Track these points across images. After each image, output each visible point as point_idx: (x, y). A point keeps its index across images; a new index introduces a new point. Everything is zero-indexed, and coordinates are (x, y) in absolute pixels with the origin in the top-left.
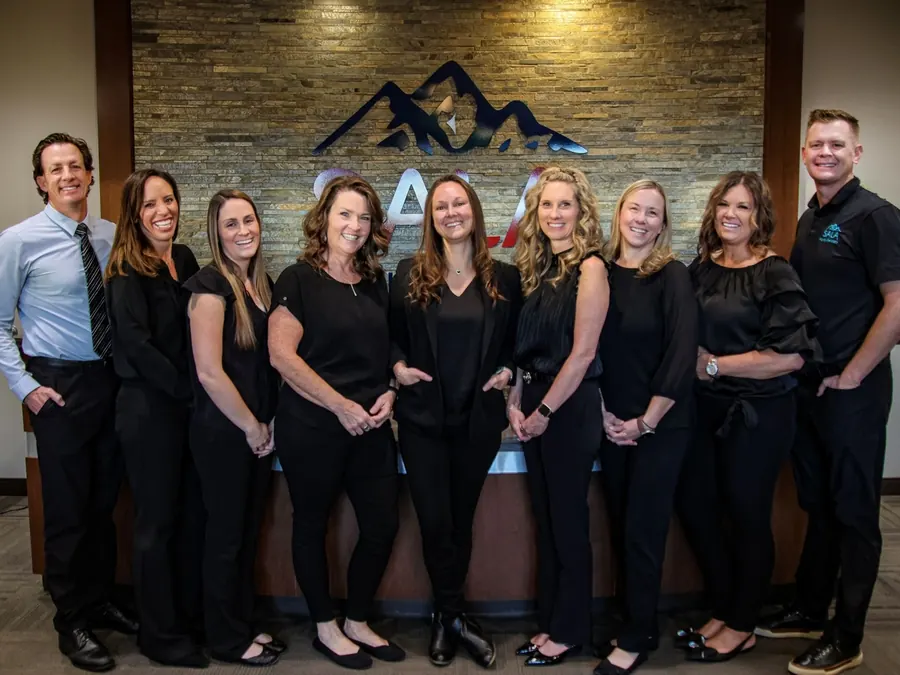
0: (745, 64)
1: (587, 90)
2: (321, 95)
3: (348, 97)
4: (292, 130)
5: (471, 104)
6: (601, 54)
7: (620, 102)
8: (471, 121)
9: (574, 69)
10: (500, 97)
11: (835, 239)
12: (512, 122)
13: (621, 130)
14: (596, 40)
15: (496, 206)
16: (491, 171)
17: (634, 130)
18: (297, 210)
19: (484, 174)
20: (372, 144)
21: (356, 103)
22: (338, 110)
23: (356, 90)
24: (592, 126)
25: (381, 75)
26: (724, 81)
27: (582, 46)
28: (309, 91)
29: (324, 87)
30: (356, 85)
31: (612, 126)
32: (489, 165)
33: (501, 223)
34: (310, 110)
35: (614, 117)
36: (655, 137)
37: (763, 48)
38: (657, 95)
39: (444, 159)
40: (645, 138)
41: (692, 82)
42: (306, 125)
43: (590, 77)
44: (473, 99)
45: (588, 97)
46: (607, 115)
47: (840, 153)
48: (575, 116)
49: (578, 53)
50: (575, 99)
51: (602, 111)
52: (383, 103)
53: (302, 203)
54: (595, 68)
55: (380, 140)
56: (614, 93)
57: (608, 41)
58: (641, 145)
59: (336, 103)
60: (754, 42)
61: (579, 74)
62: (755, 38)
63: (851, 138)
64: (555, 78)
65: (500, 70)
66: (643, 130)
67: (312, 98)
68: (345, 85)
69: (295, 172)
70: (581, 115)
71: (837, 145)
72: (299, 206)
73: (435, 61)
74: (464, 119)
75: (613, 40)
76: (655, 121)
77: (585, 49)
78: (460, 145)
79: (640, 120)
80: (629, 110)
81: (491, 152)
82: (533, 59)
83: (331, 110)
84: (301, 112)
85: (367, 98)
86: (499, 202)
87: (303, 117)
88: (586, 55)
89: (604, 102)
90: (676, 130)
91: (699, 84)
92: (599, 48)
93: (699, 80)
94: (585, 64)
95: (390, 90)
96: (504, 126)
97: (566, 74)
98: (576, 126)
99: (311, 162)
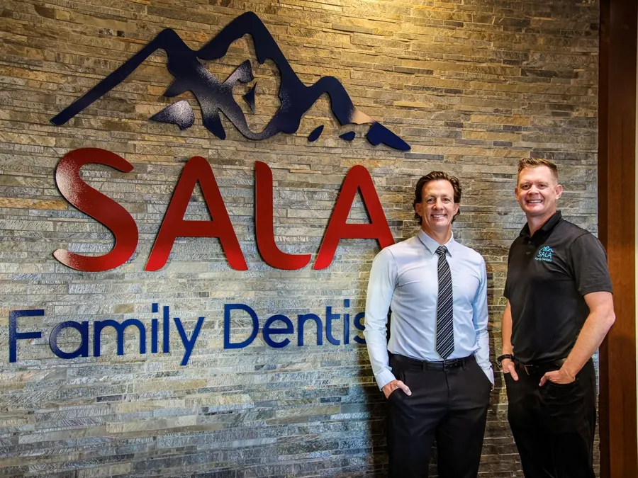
0: (578, 57)
1: (410, 72)
2: (67, 34)
3: (108, 42)
4: (20, 82)
5: (274, 75)
6: (425, 29)
7: (447, 91)
8: (272, 97)
9: (394, 44)
10: (309, 70)
11: (549, 258)
12: (323, 104)
13: (447, 124)
14: (421, 11)
15: (304, 213)
16: (298, 167)
17: (461, 126)
18: (27, 208)
19: (289, 170)
20: (141, 116)
21: (119, 53)
22: (93, 59)
23: (120, 33)
24: (415, 117)
25: (155, 18)
26: (556, 75)
27: (404, 16)
28: (48, 23)
29: (71, 21)
30: (121, 26)
31: (437, 118)
32: (296, 158)
33: (310, 237)
34: (51, 55)
35: (440, 107)
36: (483, 135)
37: (597, 42)
38: (486, 86)
39: (240, 147)
40: (473, 137)
41: (523, 73)
42: (42, 77)
43: (414, 57)
44: (275, 69)
45: (412, 81)
46: (432, 105)
47: (545, 191)
48: (396, 103)
49: (399, 24)
50: (397, 83)
51: (427, 99)
52: (158, 59)
53: (35, 197)
54: (419, 46)
55: (153, 112)
56: (441, 79)
57: (433, 14)
58: (468, 143)
59: (89, 47)
60: (587, 34)
61: (400, 51)
62: (588, 29)
63: (552, 179)
64: (373, 52)
65: (309, 33)
66: (471, 126)
67: (53, 35)
68: (102, 24)
69: (24, 148)
70: (403, 103)
71: (542, 186)
72: (30, 202)
73: (228, 9)
74: (264, 94)
75: (438, 13)
76: (484, 117)
77: (408, 20)
78: (259, 129)
79: (467, 114)
80: (455, 100)
81: (298, 141)
82: (349, 24)
83: (82, 59)
84: (34, 54)
85: (135, 49)
86: (308, 208)
87: (39, 64)
88: (408, 28)
89: (428, 89)
90: (507, 129)
91: (530, 76)
92: (424, 21)
93: (530, 71)
94: (407, 39)
95: (167, 40)
96: (313, 108)
97: (387, 50)
98: (397, 115)
99: (51, 134)
